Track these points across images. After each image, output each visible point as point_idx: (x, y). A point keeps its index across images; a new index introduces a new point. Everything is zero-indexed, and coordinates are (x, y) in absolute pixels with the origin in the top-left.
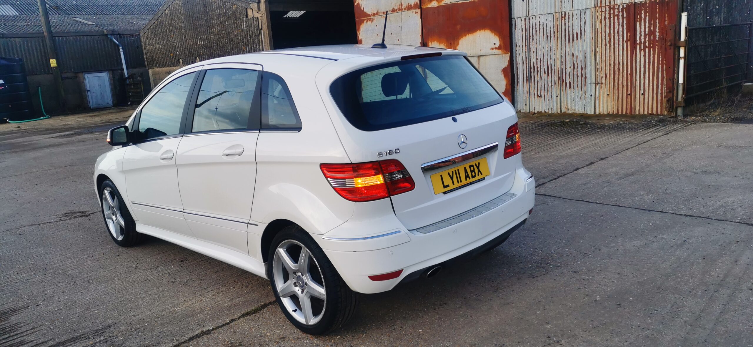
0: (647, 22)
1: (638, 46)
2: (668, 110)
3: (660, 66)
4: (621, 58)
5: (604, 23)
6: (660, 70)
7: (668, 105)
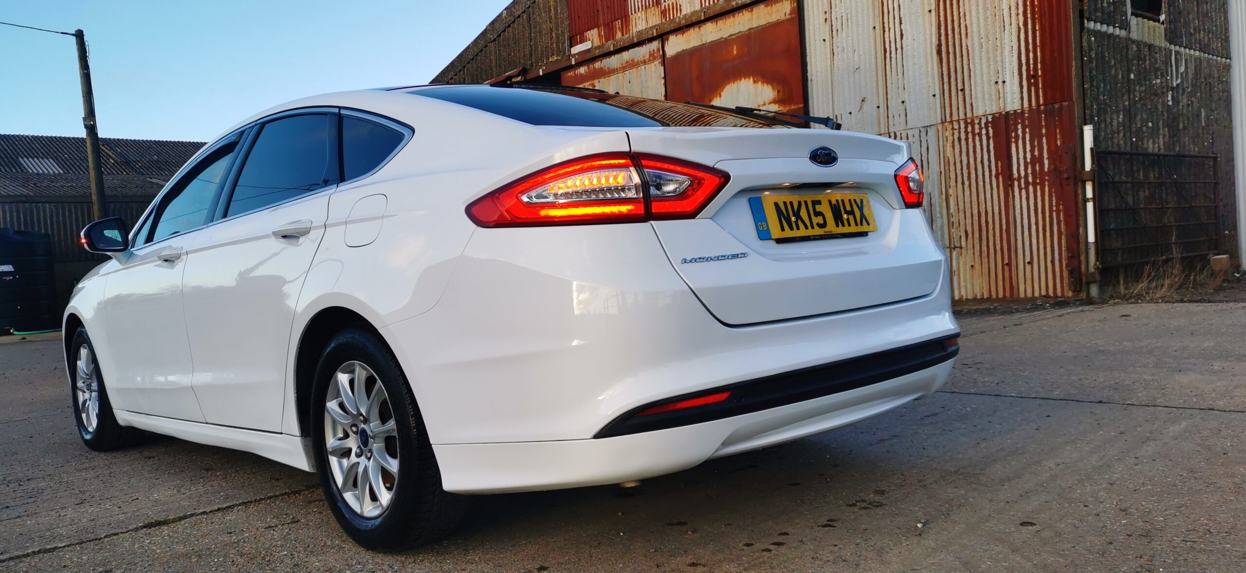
0: (1028, 142)
1: (1016, 183)
2: (1073, 289)
3: (1054, 214)
4: (989, 204)
5: (959, 148)
6: (1055, 221)
7: (1072, 279)
